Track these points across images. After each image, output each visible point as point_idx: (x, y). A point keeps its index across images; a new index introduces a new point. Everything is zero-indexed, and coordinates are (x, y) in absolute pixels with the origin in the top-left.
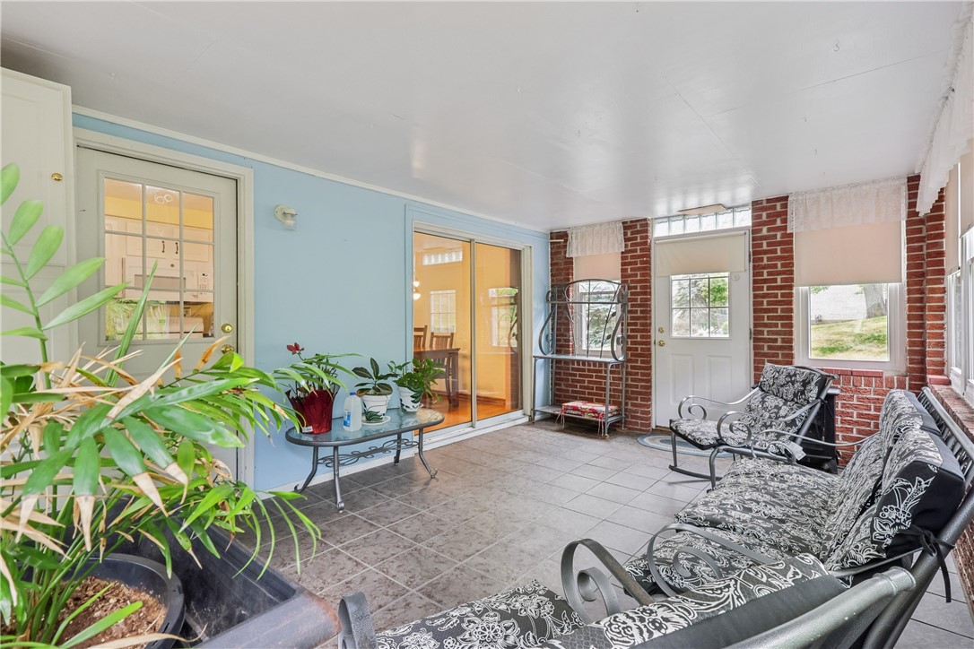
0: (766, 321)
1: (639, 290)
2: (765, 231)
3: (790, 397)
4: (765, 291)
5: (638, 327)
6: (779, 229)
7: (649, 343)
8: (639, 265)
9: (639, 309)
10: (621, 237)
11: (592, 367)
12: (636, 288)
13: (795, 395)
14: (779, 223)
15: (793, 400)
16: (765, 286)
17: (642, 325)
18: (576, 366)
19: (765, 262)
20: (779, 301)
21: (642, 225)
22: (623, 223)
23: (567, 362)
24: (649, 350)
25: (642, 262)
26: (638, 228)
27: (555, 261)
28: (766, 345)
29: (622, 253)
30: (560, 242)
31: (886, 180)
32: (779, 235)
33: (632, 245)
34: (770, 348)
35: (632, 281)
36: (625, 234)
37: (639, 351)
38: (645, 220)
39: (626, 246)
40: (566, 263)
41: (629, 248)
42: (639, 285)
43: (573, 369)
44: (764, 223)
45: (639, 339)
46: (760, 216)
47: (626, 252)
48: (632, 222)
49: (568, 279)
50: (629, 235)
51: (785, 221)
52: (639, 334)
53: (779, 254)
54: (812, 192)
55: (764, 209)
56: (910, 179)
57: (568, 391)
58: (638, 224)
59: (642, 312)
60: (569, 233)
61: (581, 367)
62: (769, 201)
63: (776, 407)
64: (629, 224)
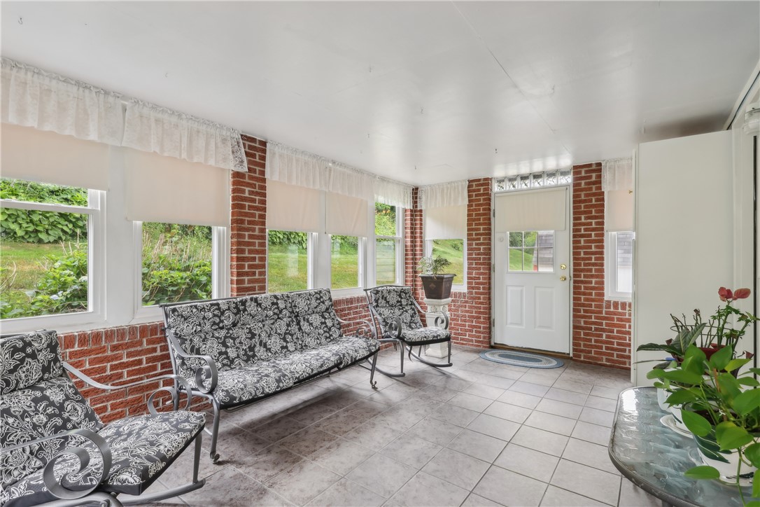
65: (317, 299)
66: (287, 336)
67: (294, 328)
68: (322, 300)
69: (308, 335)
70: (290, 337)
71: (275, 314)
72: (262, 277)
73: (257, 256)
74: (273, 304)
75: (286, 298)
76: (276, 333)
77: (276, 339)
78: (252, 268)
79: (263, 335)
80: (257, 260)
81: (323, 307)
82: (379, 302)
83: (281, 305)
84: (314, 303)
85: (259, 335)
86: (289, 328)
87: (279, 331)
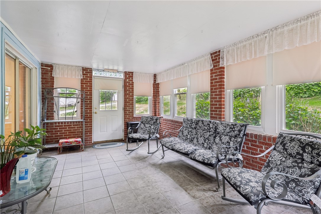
0: (128, 105)
1: (88, 94)
2: (128, 81)
3: (152, 123)
4: (128, 97)
5: (88, 107)
6: (131, 80)
7: (91, 113)
8: (88, 85)
9: (88, 101)
10: (81, 73)
11: (66, 124)
12: (87, 93)
13: (154, 123)
14: (131, 79)
15: (153, 124)
16: (128, 95)
17: (89, 106)
18: (57, 125)
19: (128, 89)
20: (131, 100)
21: (90, 70)
22: (82, 68)
23: (52, 123)
24: (92, 115)
25: (90, 84)
26: (88, 71)
27: (44, 77)
28: (128, 112)
29: (81, 79)
30: (48, 69)
31: (151, 74)
32: (131, 82)
33: (86, 77)
34: (129, 112)
35: (86, 90)
36: (83, 72)
37: (89, 116)
38: (91, 69)
39: (83, 77)
40: (51, 79)
41: (84, 78)
42: (88, 92)
43: (55, 126)
44: (127, 78)
45: (88, 112)
46: (126, 76)
47: (84, 79)
48: (85, 68)
49: (53, 86)
50: (84, 73)
51: (132, 79)
52: (88, 110)
53: (131, 87)
54: (138, 73)
55: (127, 74)
56: (154, 75)
57: (53, 136)
58: (88, 70)
59: (90, 102)
60: (54, 65)
61: (60, 125)
62: (129, 72)
63: (149, 126)
64: (84, 69)
65: (231, 128)
66: (207, 140)
67: (212, 138)
68: (233, 129)
69: (216, 144)
70: (207, 141)
71: (208, 129)
72: (220, 113)
73: (218, 103)
74: (208, 124)
75: (214, 123)
76: (203, 137)
77: (202, 139)
78: (216, 109)
79: (199, 135)
80: (218, 105)
81: (233, 134)
82: (277, 146)
83: (211, 126)
84: (228, 130)
85: (198, 135)
86: (209, 137)
87: (205, 136)
